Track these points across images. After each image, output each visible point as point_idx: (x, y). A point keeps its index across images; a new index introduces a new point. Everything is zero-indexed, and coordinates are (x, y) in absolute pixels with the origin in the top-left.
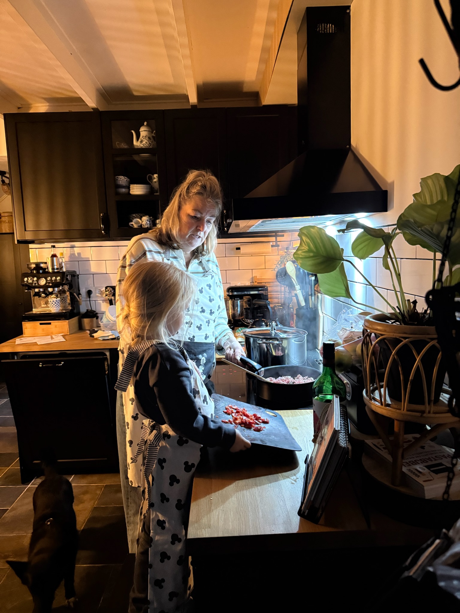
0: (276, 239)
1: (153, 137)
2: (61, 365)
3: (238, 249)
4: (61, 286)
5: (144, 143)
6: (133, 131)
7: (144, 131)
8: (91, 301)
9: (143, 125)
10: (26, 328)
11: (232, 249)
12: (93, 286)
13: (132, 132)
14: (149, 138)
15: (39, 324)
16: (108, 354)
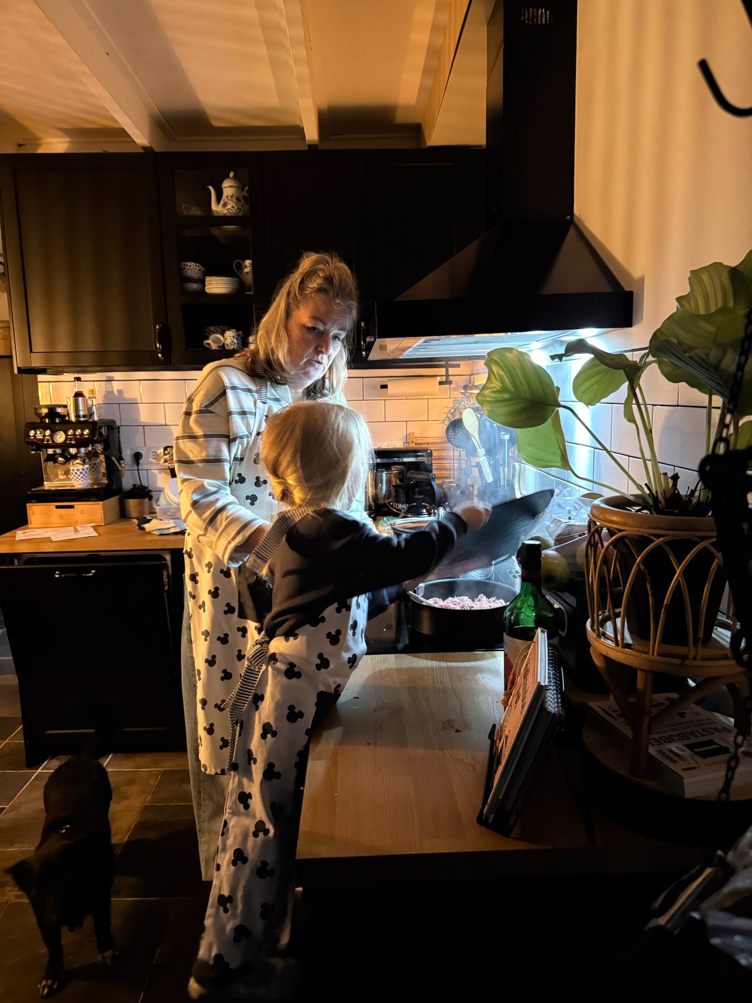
0: (447, 371)
1: (244, 197)
2: (91, 574)
3: (384, 387)
4: (90, 445)
5: (229, 206)
6: (211, 188)
7: (229, 188)
8: (140, 471)
9: (228, 176)
10: (33, 514)
11: (374, 388)
12: (144, 445)
13: (209, 190)
14: (237, 199)
15: (54, 507)
16: (168, 557)
